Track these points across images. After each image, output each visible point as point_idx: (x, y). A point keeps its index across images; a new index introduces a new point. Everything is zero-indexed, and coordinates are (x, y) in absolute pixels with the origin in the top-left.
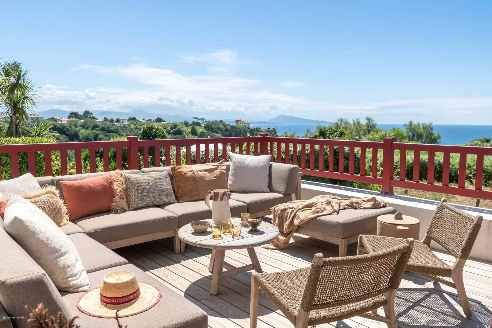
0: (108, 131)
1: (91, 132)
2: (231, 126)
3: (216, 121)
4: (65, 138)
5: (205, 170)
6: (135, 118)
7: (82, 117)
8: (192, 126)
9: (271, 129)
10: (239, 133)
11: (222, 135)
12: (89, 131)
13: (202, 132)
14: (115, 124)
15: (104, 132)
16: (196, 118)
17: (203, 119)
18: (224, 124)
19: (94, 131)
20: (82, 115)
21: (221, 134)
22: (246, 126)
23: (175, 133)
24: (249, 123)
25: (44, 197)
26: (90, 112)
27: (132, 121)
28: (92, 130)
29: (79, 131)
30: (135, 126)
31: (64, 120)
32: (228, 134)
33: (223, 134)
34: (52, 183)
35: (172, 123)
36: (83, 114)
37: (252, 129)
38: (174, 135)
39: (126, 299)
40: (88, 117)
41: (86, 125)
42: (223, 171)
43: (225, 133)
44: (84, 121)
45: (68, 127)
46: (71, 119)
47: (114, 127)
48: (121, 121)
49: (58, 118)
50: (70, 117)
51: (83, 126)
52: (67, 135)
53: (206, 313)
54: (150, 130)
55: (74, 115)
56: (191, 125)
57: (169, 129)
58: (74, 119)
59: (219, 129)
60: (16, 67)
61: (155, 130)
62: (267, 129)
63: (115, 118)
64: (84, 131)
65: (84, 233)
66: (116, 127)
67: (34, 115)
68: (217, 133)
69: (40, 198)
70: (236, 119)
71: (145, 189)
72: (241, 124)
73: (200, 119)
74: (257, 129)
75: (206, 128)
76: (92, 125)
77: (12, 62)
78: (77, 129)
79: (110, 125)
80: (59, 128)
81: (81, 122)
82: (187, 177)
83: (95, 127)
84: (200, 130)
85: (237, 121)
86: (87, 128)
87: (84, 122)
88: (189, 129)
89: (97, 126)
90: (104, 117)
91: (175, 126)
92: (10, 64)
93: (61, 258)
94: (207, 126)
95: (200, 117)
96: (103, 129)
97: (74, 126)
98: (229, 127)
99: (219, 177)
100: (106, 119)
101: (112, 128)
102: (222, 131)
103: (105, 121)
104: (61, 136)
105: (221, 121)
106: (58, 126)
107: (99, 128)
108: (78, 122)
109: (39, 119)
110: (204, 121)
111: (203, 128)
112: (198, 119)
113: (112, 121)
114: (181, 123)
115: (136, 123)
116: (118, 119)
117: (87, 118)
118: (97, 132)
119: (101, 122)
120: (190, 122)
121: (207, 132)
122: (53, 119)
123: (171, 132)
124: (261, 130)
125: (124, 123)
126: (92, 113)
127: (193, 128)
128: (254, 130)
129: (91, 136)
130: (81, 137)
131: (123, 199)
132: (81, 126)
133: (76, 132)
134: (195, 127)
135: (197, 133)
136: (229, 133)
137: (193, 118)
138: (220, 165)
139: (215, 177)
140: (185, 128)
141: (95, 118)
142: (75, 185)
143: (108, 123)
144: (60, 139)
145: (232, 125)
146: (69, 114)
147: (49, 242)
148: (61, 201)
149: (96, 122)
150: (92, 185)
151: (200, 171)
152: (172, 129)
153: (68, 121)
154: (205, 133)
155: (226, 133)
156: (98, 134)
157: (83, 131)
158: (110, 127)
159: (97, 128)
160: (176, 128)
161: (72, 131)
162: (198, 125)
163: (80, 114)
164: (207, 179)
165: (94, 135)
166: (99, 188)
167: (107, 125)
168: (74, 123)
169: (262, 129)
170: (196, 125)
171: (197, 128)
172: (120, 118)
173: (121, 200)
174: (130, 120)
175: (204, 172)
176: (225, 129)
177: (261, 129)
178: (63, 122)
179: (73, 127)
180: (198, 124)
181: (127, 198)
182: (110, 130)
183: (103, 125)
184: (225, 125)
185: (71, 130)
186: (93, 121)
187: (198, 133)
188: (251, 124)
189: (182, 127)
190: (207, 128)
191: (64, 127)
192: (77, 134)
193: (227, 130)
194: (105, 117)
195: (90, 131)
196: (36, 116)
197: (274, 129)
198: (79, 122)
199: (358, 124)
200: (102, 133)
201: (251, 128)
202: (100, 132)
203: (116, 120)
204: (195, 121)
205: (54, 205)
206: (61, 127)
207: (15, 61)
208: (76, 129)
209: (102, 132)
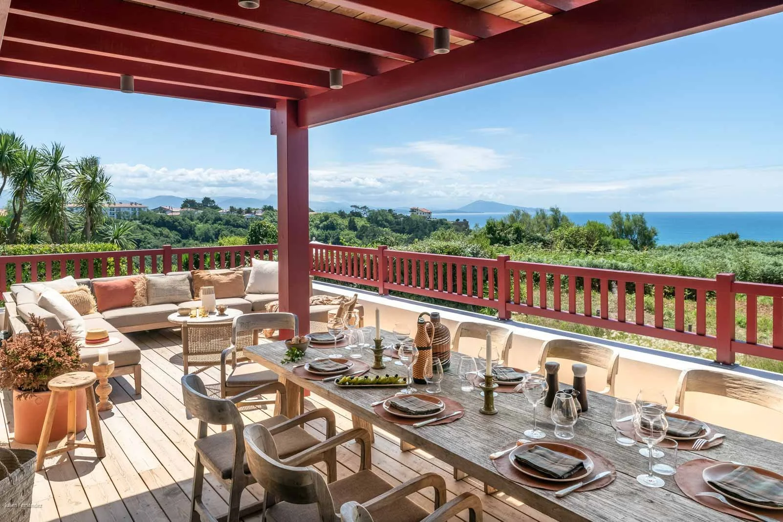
0: (234, 226)
1: (212, 227)
2: (405, 217)
3: (383, 211)
4: (177, 235)
5: (221, 274)
6: (272, 207)
7: (200, 207)
8: (349, 218)
9: (461, 220)
10: (415, 227)
11: (391, 230)
12: (208, 226)
13: (363, 226)
14: (244, 215)
15: (229, 226)
16: (355, 206)
17: (365, 207)
18: (394, 214)
19: (216, 225)
20: (200, 204)
21: (391, 228)
22: (425, 217)
23: (326, 228)
24: (429, 213)
25: (77, 293)
26: (212, 199)
27: (268, 211)
28: (213, 224)
29: (196, 226)
30: (272, 218)
31: (176, 211)
32: (400, 228)
33: (394, 228)
34: (85, 284)
35: (322, 213)
36: (201, 202)
37: (434, 221)
38: (324, 230)
39: (98, 341)
40: (208, 206)
41: (204, 217)
42: (239, 275)
43: (395, 227)
44: (202, 211)
45: (180, 220)
46: (185, 209)
47: (243, 220)
48: (253, 212)
49: (168, 208)
50: (184, 206)
51: (201, 219)
52: (179, 231)
53: (139, 349)
54: (259, 228)
55: (189, 203)
56: (349, 216)
57: (318, 222)
58: (189, 209)
59: (387, 221)
60: (94, 162)
61: (265, 229)
62: (455, 221)
63: (244, 208)
64: (202, 225)
65: (104, 319)
66: (246, 220)
67: (136, 204)
68: (385, 227)
69: (74, 293)
70: (411, 207)
71: (163, 290)
72: (419, 214)
73: (361, 208)
74: (441, 220)
75: (369, 219)
76: (213, 218)
77: (89, 156)
78: (194, 223)
79: (237, 217)
80: (168, 222)
81: (198, 214)
82: (203, 280)
83: (217, 220)
84: (360, 223)
85: (413, 210)
86: (206, 222)
87: (202, 213)
88: (346, 222)
89: (220, 219)
90: (230, 206)
91: (327, 218)
92: (88, 159)
93: (69, 321)
94: (370, 217)
95: (360, 205)
96: (228, 223)
97: (188, 218)
98: (402, 219)
99: (234, 280)
100: (232, 209)
101: (240, 221)
102: (392, 225)
103: (231, 211)
104: (171, 233)
105: (390, 211)
106: (167, 219)
107: (222, 221)
108: (194, 214)
109: (142, 209)
110: (367, 210)
111: (365, 220)
112: (359, 208)
113: (240, 211)
114: (335, 213)
115: (274, 214)
116: (249, 208)
117: (207, 208)
118: (219, 227)
119: (225, 213)
120: (348, 213)
121: (371, 226)
122: (162, 210)
123: (321, 226)
124: (446, 222)
125: (257, 214)
126: (213, 201)
127: (350, 219)
128: (437, 223)
129: (212, 232)
130: (198, 233)
131: (143, 296)
132: (198, 218)
133: (191, 226)
134: (354, 219)
135: (356, 227)
136: (401, 226)
137: (352, 206)
138: (238, 270)
139: (230, 280)
140: (340, 221)
141: (219, 208)
142: (104, 285)
143: (235, 214)
144: (169, 236)
145: (405, 215)
146: (183, 203)
147: (61, 311)
148: (91, 297)
149: (219, 213)
150: (118, 285)
151: (217, 275)
152: (322, 221)
153: (180, 212)
154: (367, 227)
155: (397, 227)
156: (221, 229)
157: (200, 225)
158: (237, 219)
159: (220, 222)
160: (328, 221)
161: (186, 225)
162: (358, 217)
163: (197, 202)
164: (222, 282)
165: (216, 232)
166: (123, 287)
167: (234, 217)
168: (189, 214)
169: (448, 220)
170: (356, 216)
171: (357, 220)
172: (252, 207)
173: (141, 297)
174: (264, 210)
175: (220, 276)
176: (396, 222)
177: (446, 220)
178: (174, 214)
179: (188, 221)
180: (359, 215)
181: (147, 297)
182: (237, 223)
183: (228, 217)
184: (395, 216)
185: (184, 225)
186: (215, 211)
187: (358, 227)
188: (432, 214)
189: (335, 220)
190: (371, 220)
191: (175, 220)
192: (193, 229)
193: (398, 224)
194: (232, 205)
195: (210, 226)
196: (138, 206)
197: (464, 220)
198: (196, 213)
199: (542, 215)
200: (226, 228)
201: (432, 220)
202: (224, 227)
203: (245, 210)
204: (354, 211)
205: (84, 299)
206: (171, 221)
207: (93, 156)
208: (192, 223)
209: (226, 226)
